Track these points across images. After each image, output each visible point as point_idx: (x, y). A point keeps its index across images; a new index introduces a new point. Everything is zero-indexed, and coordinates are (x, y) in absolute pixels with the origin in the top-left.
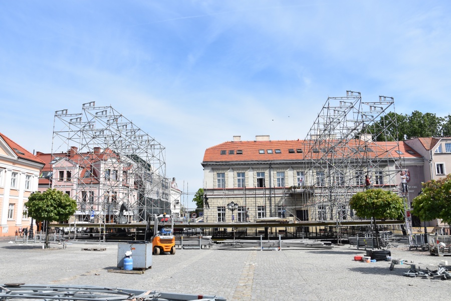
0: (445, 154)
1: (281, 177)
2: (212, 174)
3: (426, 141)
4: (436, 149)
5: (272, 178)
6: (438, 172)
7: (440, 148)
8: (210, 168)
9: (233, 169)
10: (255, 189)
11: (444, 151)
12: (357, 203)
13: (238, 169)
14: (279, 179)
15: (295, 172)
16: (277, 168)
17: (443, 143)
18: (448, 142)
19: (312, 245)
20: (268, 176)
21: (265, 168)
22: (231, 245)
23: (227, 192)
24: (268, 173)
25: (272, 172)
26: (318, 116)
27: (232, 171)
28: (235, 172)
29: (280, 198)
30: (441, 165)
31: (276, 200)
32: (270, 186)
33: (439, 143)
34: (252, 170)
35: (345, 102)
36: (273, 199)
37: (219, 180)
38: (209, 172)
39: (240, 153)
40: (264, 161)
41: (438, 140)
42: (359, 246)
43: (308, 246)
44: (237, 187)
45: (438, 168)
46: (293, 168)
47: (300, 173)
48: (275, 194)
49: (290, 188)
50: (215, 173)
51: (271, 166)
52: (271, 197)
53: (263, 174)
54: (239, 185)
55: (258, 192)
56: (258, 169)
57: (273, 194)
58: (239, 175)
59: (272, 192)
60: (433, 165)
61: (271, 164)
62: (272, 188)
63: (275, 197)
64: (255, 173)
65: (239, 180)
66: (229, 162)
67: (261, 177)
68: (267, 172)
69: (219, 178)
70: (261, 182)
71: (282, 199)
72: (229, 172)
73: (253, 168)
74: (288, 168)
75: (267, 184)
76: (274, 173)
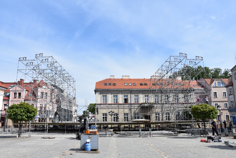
0: (217, 87)
1: (136, 98)
2: (100, 96)
3: (208, 81)
4: (213, 85)
5: (132, 98)
6: (214, 96)
7: (215, 84)
8: (99, 92)
9: (111, 93)
10: (124, 104)
11: (217, 86)
12: (195, 111)
13: (114, 93)
14: (135, 99)
15: (144, 95)
16: (135, 93)
17: (217, 82)
18: (219, 81)
19: (167, 134)
20: (130, 97)
21: (129, 93)
22: (124, 134)
23: (108, 105)
24: (130, 95)
25: (132, 95)
26: (162, 66)
28: (113, 95)
29: (136, 109)
30: (216, 93)
31: (134, 110)
32: (131, 102)
33: (215, 81)
34: (121, 94)
35: (177, 59)
36: (132, 110)
39: (114, 85)
40: (128, 89)
41: (214, 80)
42: (192, 134)
43: (166, 134)
44: (113, 103)
45: (214, 94)
46: (143, 93)
47: (146, 96)
48: (134, 107)
49: (142, 104)
50: (102, 95)
51: (131, 92)
52: (131, 108)
53: (127, 96)
54: (114, 102)
55: (125, 106)
56: (124, 93)
58: (114, 96)
59: (132, 106)
60: (212, 92)
61: (131, 91)
62: (132, 104)
64: (123, 95)
65: (114, 99)
66: (109, 89)
67: (126, 98)
70: (126, 100)
71: (137, 109)
72: (109, 95)
73: (122, 93)
74: (140, 93)
75: (129, 102)
76: (133, 96)
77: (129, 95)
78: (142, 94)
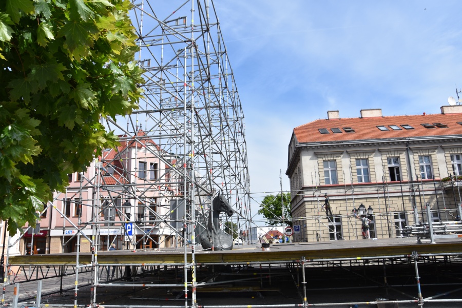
1: (424, 164)
2: (315, 162)
5: (412, 166)
8: (311, 152)
9: (349, 154)
10: (384, 184)
13: (356, 153)
14: (422, 168)
15: (448, 154)
16: (419, 150)
20: (406, 162)
21: (401, 151)
23: (342, 191)
24: (405, 157)
25: (411, 156)
27: (347, 156)
28: (353, 159)
29: (429, 197)
31: (422, 201)
32: (411, 178)
34: (378, 154)
36: (417, 200)
37: (326, 172)
38: (311, 159)
40: (398, 139)
44: (357, 183)
46: (444, 149)
47: (455, 157)
49: (445, 180)
50: (321, 161)
51: (408, 146)
52: (414, 196)
53: (397, 160)
55: (390, 189)
56: (389, 151)
57: (416, 191)
59: (415, 188)
61: (408, 143)
62: (415, 182)
63: (420, 196)
64: (385, 157)
65: (359, 171)
66: (342, 142)
67: (393, 165)
68: (403, 157)
69: (326, 169)
70: (394, 173)
71: (432, 198)
72: (343, 158)
73: (379, 151)
74: (435, 148)
75: (405, 177)
76: (414, 157)
77: (403, 154)
78: (442, 151)
